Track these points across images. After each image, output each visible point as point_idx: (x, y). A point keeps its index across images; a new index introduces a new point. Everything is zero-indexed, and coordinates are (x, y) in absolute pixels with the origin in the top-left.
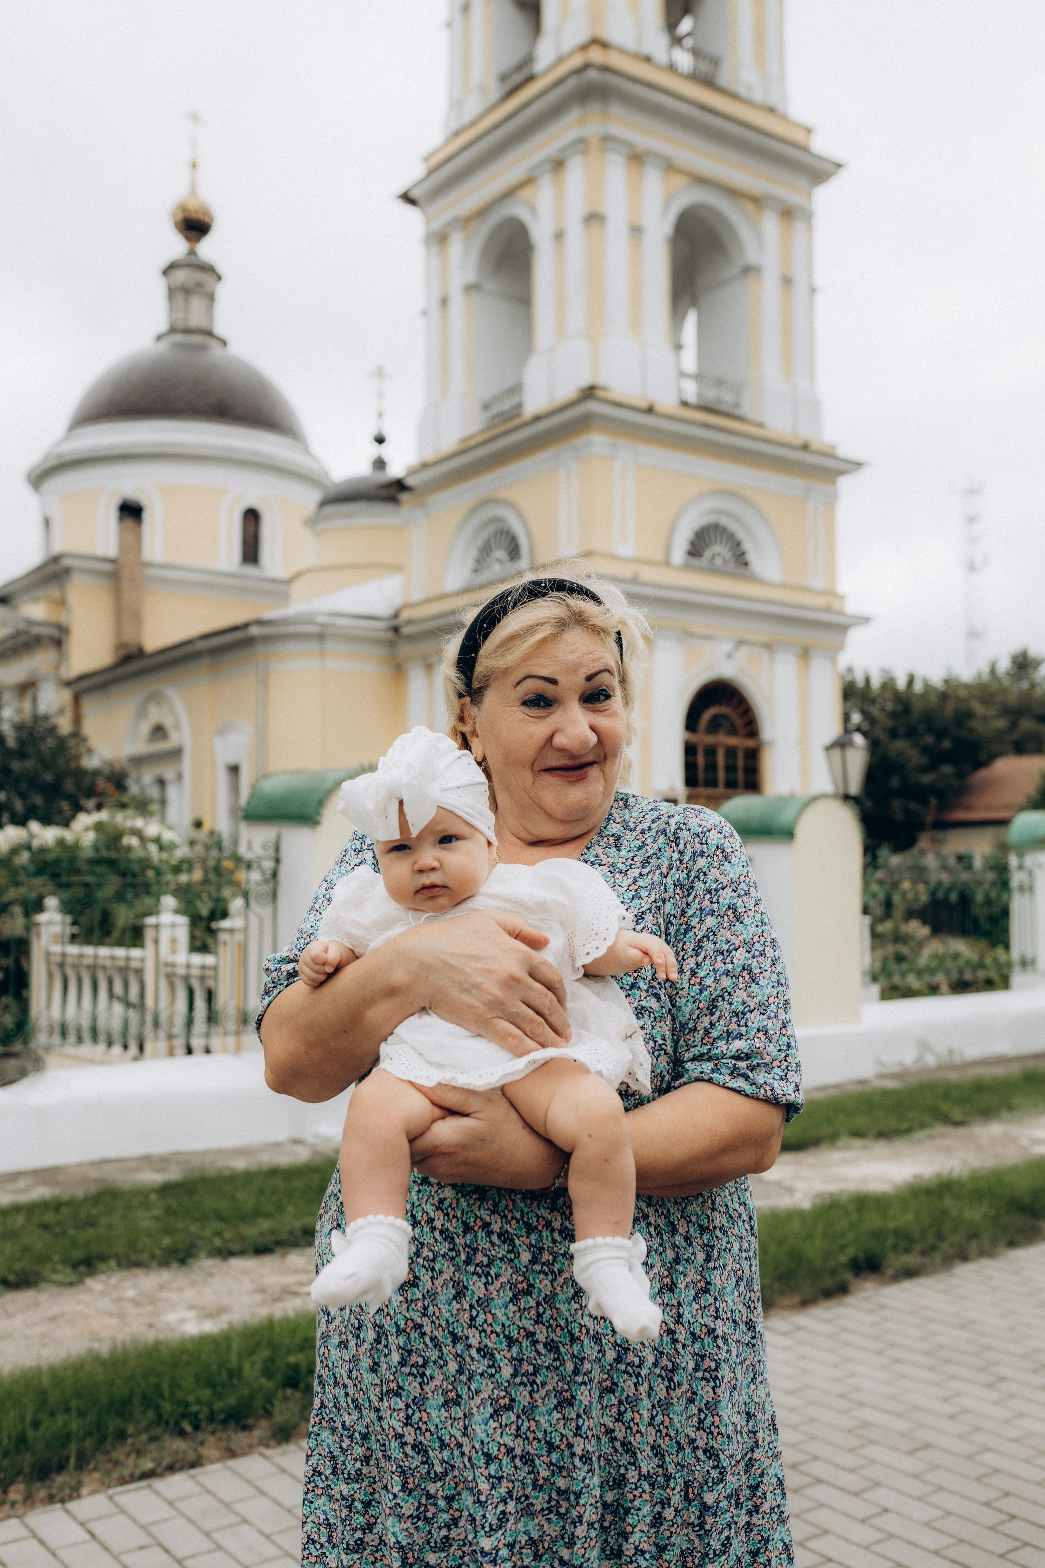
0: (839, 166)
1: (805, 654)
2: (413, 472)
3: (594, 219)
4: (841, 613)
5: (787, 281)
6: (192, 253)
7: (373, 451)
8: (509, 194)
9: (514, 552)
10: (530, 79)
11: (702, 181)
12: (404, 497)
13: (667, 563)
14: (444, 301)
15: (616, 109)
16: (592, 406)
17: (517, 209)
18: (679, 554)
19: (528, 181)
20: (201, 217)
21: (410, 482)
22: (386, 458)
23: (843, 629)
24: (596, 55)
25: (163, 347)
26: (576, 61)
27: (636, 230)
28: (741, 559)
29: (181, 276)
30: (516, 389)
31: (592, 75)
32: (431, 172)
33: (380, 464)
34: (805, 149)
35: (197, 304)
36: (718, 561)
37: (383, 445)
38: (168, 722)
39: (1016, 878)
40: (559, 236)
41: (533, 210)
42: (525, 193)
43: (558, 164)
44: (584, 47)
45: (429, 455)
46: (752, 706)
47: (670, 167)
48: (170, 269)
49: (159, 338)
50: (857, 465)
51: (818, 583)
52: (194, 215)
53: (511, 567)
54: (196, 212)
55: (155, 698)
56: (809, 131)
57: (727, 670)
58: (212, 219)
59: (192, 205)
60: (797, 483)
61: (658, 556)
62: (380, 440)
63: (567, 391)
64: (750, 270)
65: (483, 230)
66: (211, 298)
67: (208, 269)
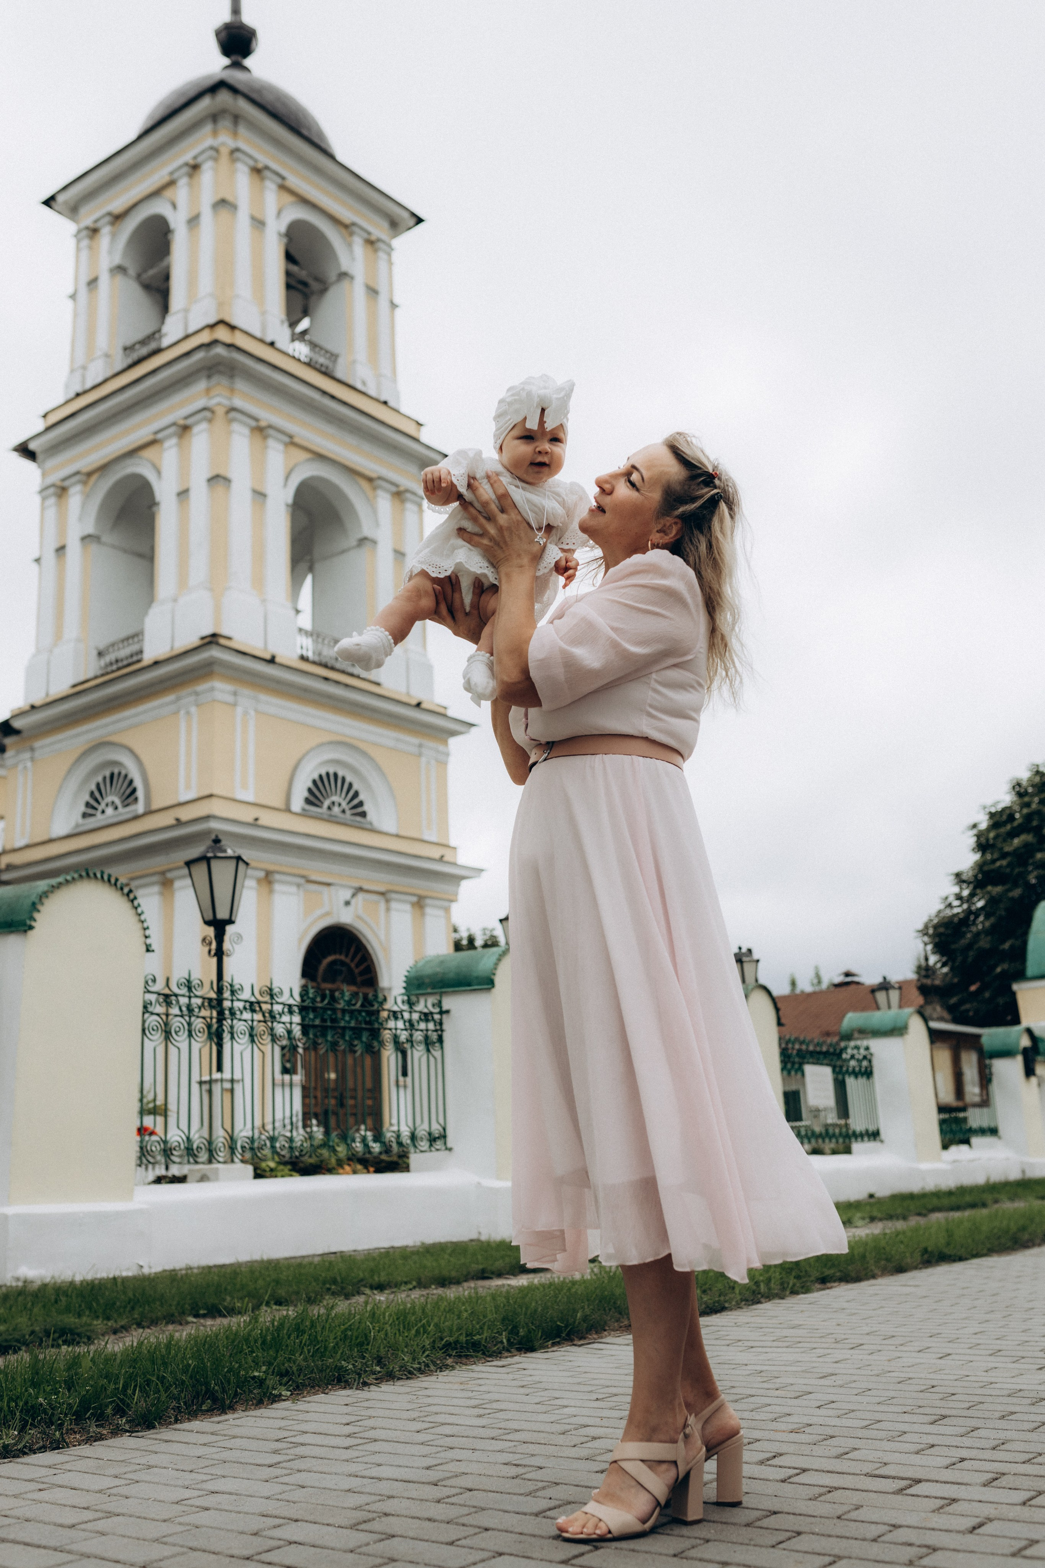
1: (420, 904)
2: (20, 714)
3: (218, 480)
4: (455, 865)
5: (399, 553)
8: (133, 453)
9: (130, 796)
10: (158, 351)
11: (320, 457)
12: (11, 743)
13: (288, 810)
14: (61, 550)
15: (240, 385)
16: (215, 653)
17: (141, 467)
18: (298, 803)
19: (154, 442)
21: (17, 724)
23: (456, 879)
24: (222, 334)
26: (205, 337)
27: (260, 495)
28: (358, 810)
30: (137, 636)
31: (219, 350)
32: (49, 429)
34: (416, 439)
36: (336, 810)
40: (183, 494)
41: (158, 468)
42: (149, 453)
43: (183, 430)
44: (212, 327)
46: (371, 951)
47: (291, 442)
50: (469, 727)
51: (432, 835)
53: (125, 812)
56: (419, 424)
57: (345, 917)
60: (411, 741)
61: (279, 803)
63: (189, 639)
64: (367, 542)
65: (104, 485)
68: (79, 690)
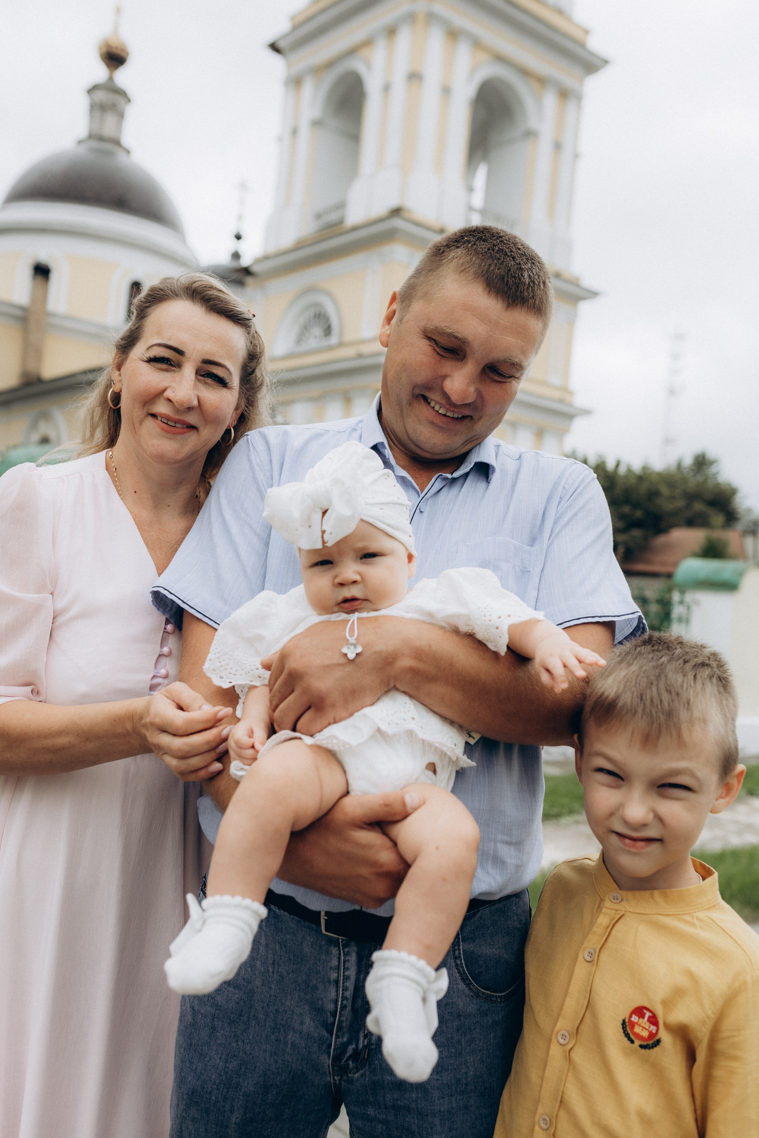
0: (606, 62)
1: (540, 433)
2: (258, 261)
3: (414, 77)
4: (571, 405)
5: (558, 146)
6: (111, 79)
7: (232, 245)
8: (352, 52)
9: (328, 331)
11: (500, 59)
12: (249, 280)
14: (295, 132)
16: (397, 223)
17: (357, 65)
19: (368, 43)
20: (119, 52)
21: (255, 269)
22: (240, 252)
23: (569, 417)
25: (82, 151)
27: (446, 91)
29: (100, 96)
30: (341, 206)
32: (295, 28)
33: (236, 256)
34: (582, 45)
35: (110, 119)
37: (240, 240)
38: (52, 435)
39: (677, 611)
40: (387, 88)
41: (369, 65)
42: (365, 52)
43: (391, 32)
45: (272, 249)
47: (477, 44)
48: (92, 90)
49: (80, 142)
50: (594, 294)
51: (555, 380)
52: (114, 51)
53: (325, 343)
54: (116, 48)
55: (45, 416)
56: (586, 32)
58: (128, 54)
59: (114, 43)
62: (238, 237)
63: (380, 209)
64: (530, 134)
65: (330, 78)
66: (121, 115)
67: (121, 93)
68: (299, 246)
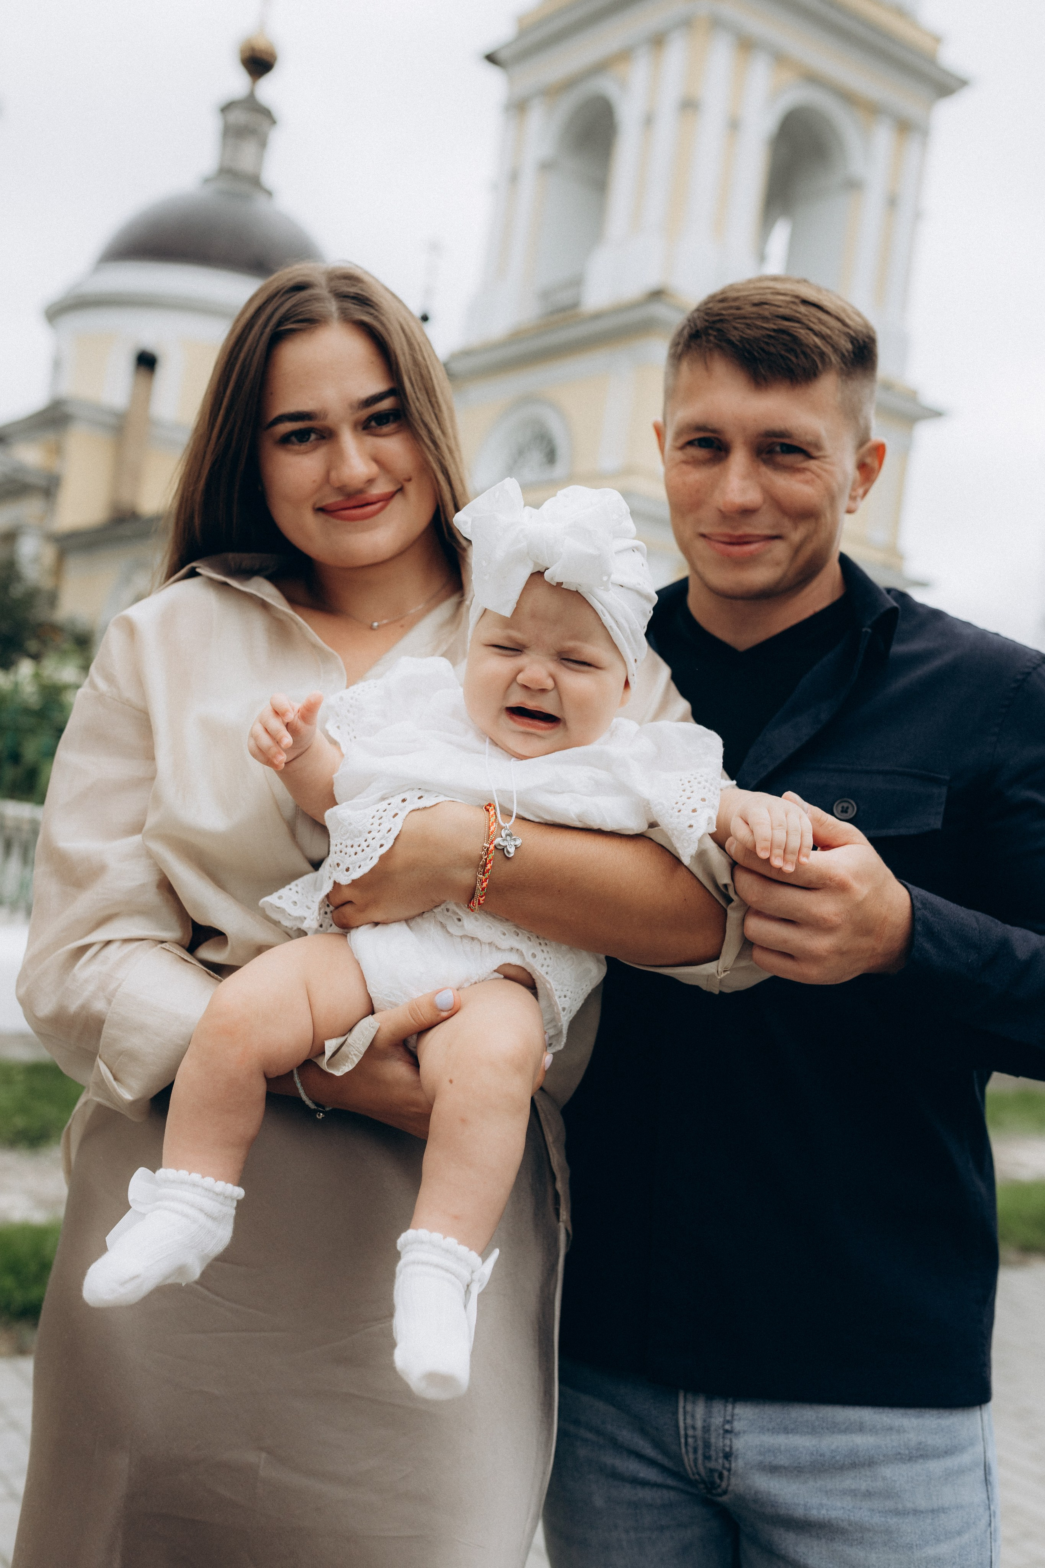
0: (963, 83)
2: (457, 356)
3: (688, 105)
4: (900, 576)
5: (892, 202)
6: (252, 92)
8: (600, 68)
9: (550, 456)
11: (812, 79)
14: (514, 176)
17: (607, 85)
19: (624, 55)
20: (265, 57)
21: (454, 369)
25: (209, 193)
27: (734, 125)
29: (239, 117)
30: (576, 282)
32: (523, 34)
34: (931, 60)
35: (247, 148)
41: (623, 87)
42: (618, 69)
43: (657, 41)
47: (780, 59)
48: (227, 108)
49: (206, 180)
50: (935, 414)
51: (878, 536)
52: (258, 52)
53: (546, 474)
54: (261, 48)
56: (937, 40)
58: (275, 56)
59: (259, 43)
62: (428, 319)
64: (853, 185)
65: (567, 104)
66: (263, 144)
67: (266, 114)
68: (516, 336)
